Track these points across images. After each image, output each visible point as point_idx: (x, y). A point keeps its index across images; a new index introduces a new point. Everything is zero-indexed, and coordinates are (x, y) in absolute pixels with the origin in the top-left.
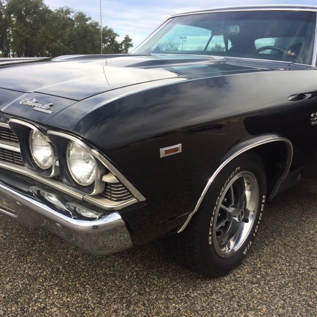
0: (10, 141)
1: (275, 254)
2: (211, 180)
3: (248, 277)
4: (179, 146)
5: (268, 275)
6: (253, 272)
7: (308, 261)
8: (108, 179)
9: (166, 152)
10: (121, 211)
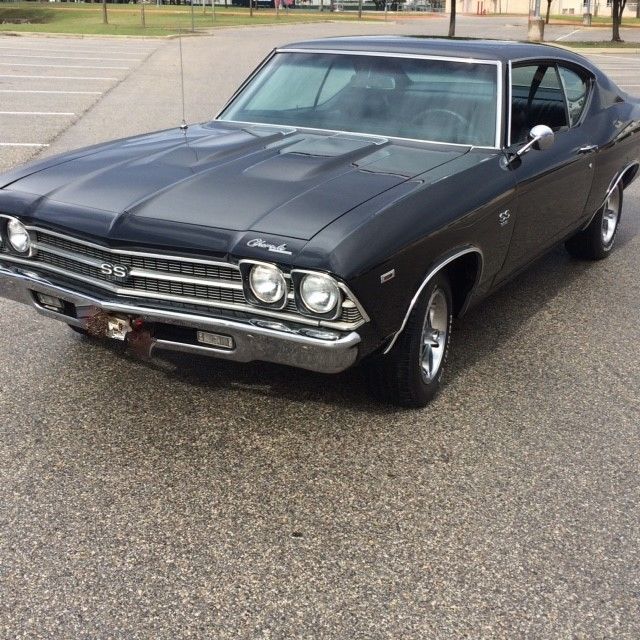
0: (219, 278)
1: (471, 383)
2: (413, 301)
3: (447, 406)
4: (392, 271)
5: (467, 402)
6: (452, 400)
7: (508, 386)
8: (347, 304)
9: (385, 278)
10: (357, 330)
